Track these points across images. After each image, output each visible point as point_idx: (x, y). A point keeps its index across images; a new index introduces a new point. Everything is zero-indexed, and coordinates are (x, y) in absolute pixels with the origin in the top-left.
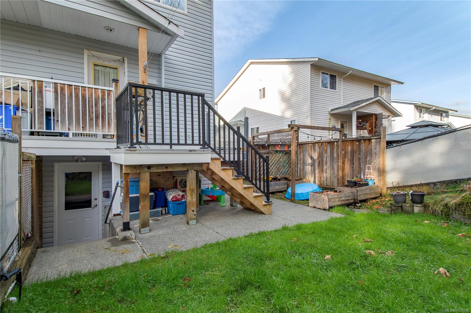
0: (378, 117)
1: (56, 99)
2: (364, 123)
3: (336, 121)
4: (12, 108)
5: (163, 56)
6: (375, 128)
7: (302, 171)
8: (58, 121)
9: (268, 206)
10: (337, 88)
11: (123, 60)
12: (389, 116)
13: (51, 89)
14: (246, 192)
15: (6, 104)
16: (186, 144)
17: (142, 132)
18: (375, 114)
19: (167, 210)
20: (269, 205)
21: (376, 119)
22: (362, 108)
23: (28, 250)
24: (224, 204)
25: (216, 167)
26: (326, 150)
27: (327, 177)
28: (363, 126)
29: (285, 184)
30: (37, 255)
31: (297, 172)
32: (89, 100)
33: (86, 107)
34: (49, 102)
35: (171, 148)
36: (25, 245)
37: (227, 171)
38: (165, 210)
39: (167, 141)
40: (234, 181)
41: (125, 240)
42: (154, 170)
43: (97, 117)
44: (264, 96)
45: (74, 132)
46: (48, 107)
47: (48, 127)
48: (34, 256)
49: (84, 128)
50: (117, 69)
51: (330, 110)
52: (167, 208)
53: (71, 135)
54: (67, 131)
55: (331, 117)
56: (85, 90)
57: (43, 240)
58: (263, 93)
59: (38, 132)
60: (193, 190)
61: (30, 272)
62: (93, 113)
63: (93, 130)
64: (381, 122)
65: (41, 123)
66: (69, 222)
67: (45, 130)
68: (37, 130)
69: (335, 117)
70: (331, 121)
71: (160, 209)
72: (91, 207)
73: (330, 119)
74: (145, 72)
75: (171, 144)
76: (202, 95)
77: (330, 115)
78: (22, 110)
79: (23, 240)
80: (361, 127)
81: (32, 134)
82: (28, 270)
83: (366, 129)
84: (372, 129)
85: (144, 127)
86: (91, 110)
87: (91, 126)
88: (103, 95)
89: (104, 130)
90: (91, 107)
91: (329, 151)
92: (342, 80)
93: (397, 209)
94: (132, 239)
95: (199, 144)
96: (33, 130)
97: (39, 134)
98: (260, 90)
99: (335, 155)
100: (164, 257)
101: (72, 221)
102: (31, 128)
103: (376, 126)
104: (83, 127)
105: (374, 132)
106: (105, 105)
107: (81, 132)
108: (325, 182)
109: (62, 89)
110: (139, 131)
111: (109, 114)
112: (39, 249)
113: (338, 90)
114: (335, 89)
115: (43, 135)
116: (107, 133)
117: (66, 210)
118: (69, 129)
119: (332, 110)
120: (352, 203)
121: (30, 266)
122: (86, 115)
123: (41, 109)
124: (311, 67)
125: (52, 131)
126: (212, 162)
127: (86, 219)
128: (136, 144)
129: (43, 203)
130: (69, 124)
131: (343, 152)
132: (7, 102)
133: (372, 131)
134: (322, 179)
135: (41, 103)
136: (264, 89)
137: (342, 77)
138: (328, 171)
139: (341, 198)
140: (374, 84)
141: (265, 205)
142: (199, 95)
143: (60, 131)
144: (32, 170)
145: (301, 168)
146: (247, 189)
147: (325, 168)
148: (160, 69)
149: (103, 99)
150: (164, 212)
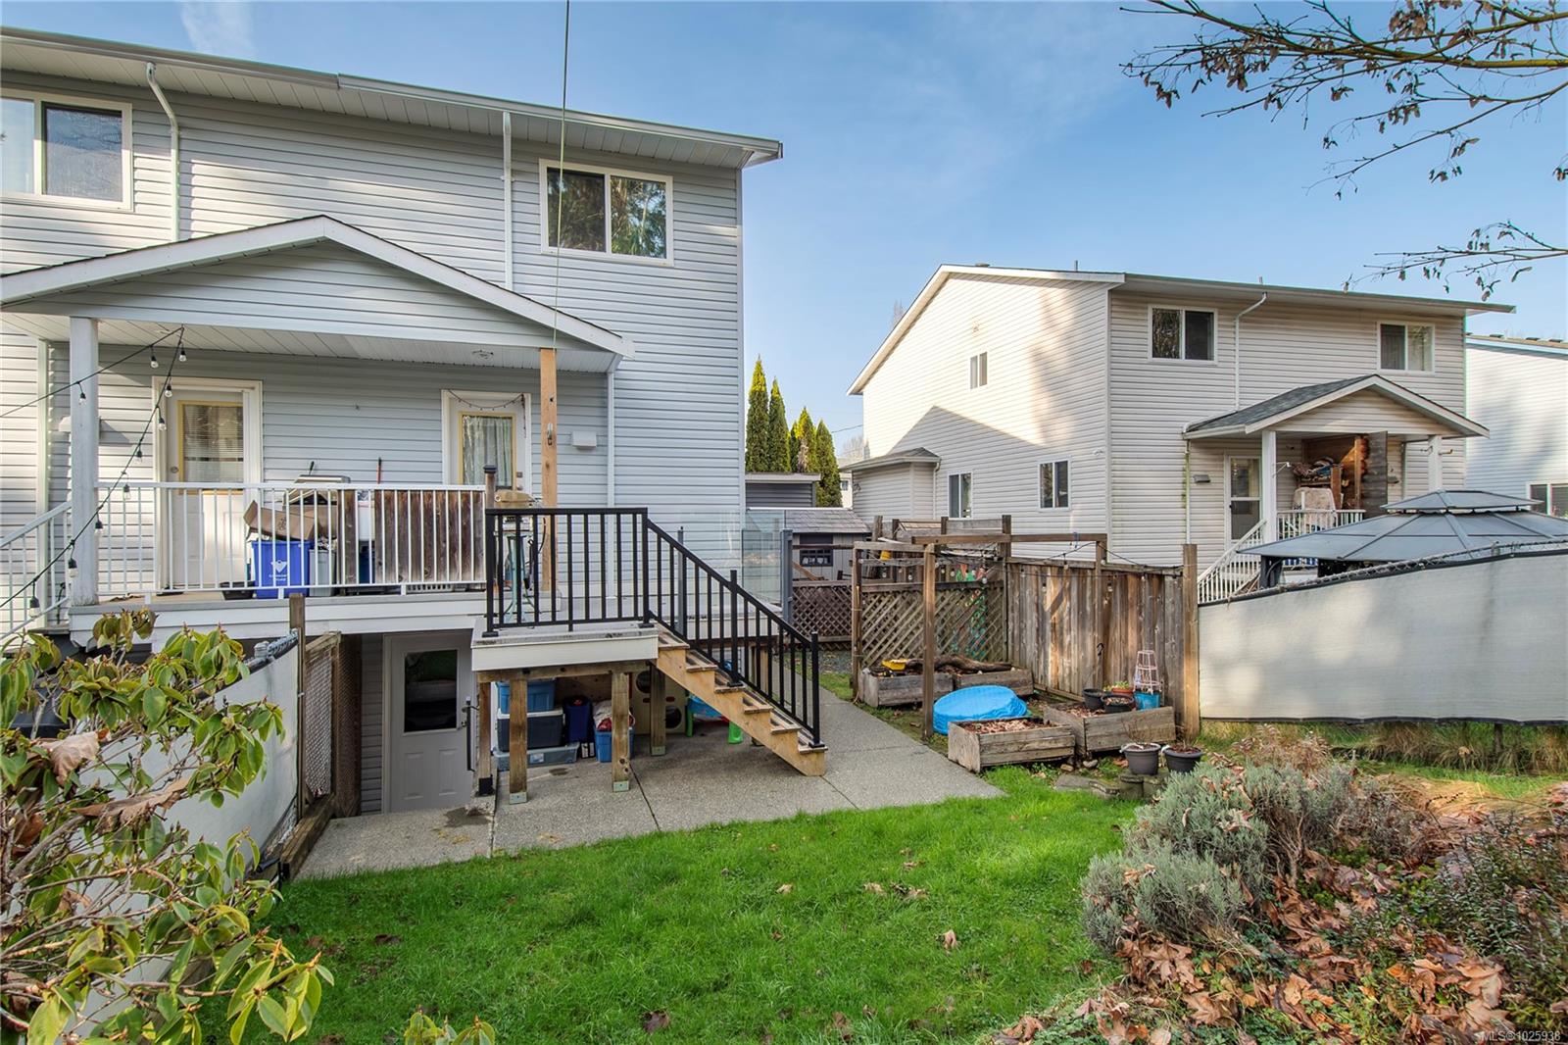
0: (1372, 444)
1: (378, 520)
2: (1326, 464)
3: (1215, 460)
4: (302, 546)
5: (611, 377)
6: (1363, 481)
7: (1017, 641)
8: (380, 564)
9: (814, 757)
10: (1215, 355)
11: (523, 400)
12: (1431, 437)
13: (369, 502)
14: (751, 722)
15: (292, 539)
16: (604, 619)
17: (527, 587)
18: (1361, 436)
19: (592, 749)
20: (817, 752)
21: (1367, 451)
22: (1300, 419)
23: (309, 824)
24: (738, 739)
25: (675, 668)
26: (1070, 588)
27: (1070, 668)
28: (1318, 474)
29: (946, 682)
30: (326, 833)
31: (1007, 643)
32: (438, 516)
33: (432, 530)
34: (366, 529)
35: (571, 629)
36: (308, 814)
37: (703, 674)
38: (589, 747)
39: (562, 616)
40: (721, 698)
41: (476, 815)
42: (536, 677)
43: (453, 549)
44: (984, 382)
45: (410, 583)
46: (364, 538)
47: (364, 578)
48: (321, 834)
49: (428, 574)
50: (510, 418)
51: (1186, 426)
52: (592, 744)
53: (403, 591)
54: (398, 584)
55: (1192, 450)
56: (431, 497)
57: (363, 793)
58: (980, 368)
59: (346, 588)
60: (622, 716)
61: (307, 862)
62: (445, 542)
63: (445, 576)
64: (1383, 464)
65: (351, 570)
66: (411, 757)
67: (357, 584)
68: (344, 585)
69: (1206, 448)
70: (1191, 461)
71: (574, 747)
72: (455, 726)
73: (1187, 455)
74: (550, 444)
75: (571, 622)
76: (644, 512)
77: (1185, 443)
78: (319, 548)
79: (307, 803)
80: (1312, 477)
81: (336, 592)
82: (305, 858)
83: (1329, 486)
84: (1352, 483)
85: (532, 577)
86: (441, 536)
87: (441, 568)
88: (466, 504)
89: (467, 575)
90: (441, 529)
91: (1074, 593)
92: (1237, 325)
93: (1130, 789)
94: (488, 814)
95: (636, 618)
96: (338, 585)
97: (348, 592)
98: (974, 359)
99: (1088, 609)
100: (515, 858)
101: (417, 756)
102: (335, 582)
103: (1366, 477)
104: (426, 573)
105: (1358, 494)
106: (468, 522)
107: (423, 582)
108: (1067, 682)
109: (389, 500)
110: (523, 585)
111: (477, 540)
112: (333, 821)
113: (1222, 358)
114: (1211, 359)
115: (355, 594)
116: (472, 581)
117: (406, 730)
118: (401, 579)
119: (1192, 429)
120: (1068, 757)
121: (309, 851)
122: (431, 546)
123: (350, 546)
124: (1111, 299)
125: (371, 584)
126: (663, 656)
127: (445, 753)
128: (498, 626)
129: (364, 718)
130: (400, 568)
131: (1106, 602)
132: (294, 536)
133: (1354, 492)
134: (1060, 671)
135: (351, 531)
136: (984, 356)
137: (1236, 315)
138: (1074, 652)
139: (1025, 743)
140: (1379, 323)
141: (803, 754)
142: (634, 512)
143: (384, 584)
144: (333, 666)
145: (1016, 632)
146: (755, 716)
147: (1067, 639)
148: (605, 407)
149: (466, 510)
150: (585, 752)
